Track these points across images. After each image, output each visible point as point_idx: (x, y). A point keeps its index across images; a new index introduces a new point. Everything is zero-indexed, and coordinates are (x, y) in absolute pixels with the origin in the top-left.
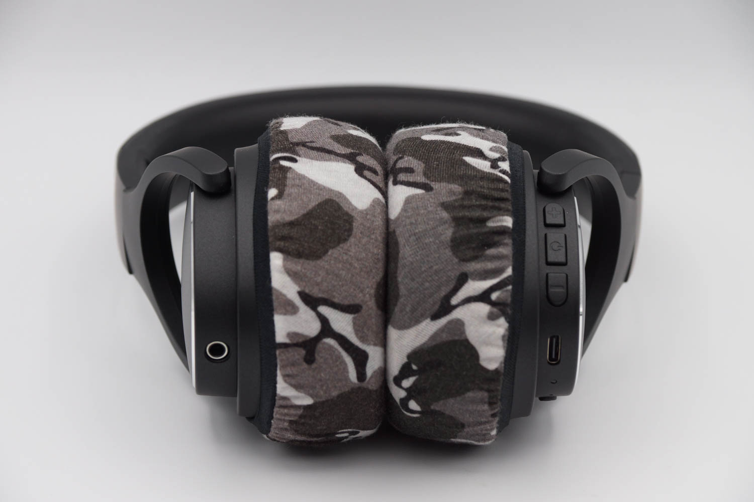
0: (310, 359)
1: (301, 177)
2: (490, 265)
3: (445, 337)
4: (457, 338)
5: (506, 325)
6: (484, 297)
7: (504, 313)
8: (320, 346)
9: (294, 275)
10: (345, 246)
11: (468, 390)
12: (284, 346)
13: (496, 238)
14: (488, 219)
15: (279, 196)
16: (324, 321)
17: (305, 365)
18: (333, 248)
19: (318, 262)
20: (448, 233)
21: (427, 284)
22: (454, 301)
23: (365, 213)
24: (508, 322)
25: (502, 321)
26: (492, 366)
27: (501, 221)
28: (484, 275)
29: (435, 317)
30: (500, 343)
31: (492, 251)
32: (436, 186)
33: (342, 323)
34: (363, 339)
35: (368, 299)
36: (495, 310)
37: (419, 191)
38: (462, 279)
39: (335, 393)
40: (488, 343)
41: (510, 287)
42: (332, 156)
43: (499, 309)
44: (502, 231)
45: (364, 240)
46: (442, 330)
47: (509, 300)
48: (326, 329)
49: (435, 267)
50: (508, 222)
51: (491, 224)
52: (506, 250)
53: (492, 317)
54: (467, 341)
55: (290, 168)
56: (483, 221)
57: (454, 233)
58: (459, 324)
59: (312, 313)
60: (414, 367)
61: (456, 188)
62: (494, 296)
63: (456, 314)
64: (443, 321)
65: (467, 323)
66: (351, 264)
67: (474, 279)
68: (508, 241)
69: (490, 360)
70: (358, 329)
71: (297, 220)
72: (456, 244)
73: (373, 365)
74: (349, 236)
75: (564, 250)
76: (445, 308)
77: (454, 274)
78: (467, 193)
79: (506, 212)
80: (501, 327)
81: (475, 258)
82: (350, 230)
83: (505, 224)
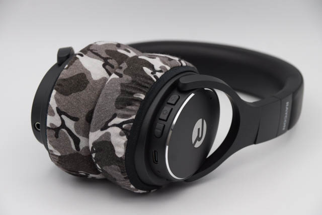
0: (57, 136)
1: (80, 62)
2: (126, 113)
3: (104, 139)
4: (107, 140)
5: (126, 139)
6: (119, 125)
7: (126, 134)
8: (60, 131)
9: (57, 101)
10: (80, 93)
11: (112, 164)
12: (49, 128)
13: (133, 102)
14: (134, 93)
15: (67, 68)
16: (63, 121)
17: (55, 138)
18: (74, 92)
19: (67, 97)
20: (117, 95)
21: (102, 115)
22: (110, 124)
23: (95, 82)
24: (128, 138)
25: (125, 137)
26: (120, 156)
27: (139, 96)
28: (123, 116)
29: (102, 130)
30: (123, 146)
31: (129, 107)
32: (124, 76)
33: (70, 124)
34: (77, 132)
35: (82, 117)
36: (122, 132)
37: (118, 77)
38: (114, 116)
39: (68, 153)
40: (118, 146)
41: (132, 124)
42: (98, 57)
43: (125, 132)
44: (138, 100)
45: (89, 93)
46: (103, 135)
47: (130, 129)
48: (63, 125)
49: (107, 109)
50: (142, 97)
51: (135, 96)
52: (136, 108)
53: (121, 135)
54: (111, 142)
55: (78, 58)
56: (133, 94)
57: (119, 96)
58: (108, 134)
59: (59, 117)
60: (95, 149)
61: (130, 78)
62: (124, 126)
63: (109, 130)
64: (104, 132)
65: (111, 135)
66: (80, 101)
67: (118, 117)
68: (138, 104)
69: (119, 153)
70: (76, 128)
71: (67, 79)
72: (118, 101)
73: (82, 145)
74: (83, 89)
75: (167, 115)
76: (106, 127)
77: (112, 113)
78: (133, 81)
79: (144, 93)
80: (124, 139)
81: (122, 108)
82: (85, 87)
83: (140, 97)
